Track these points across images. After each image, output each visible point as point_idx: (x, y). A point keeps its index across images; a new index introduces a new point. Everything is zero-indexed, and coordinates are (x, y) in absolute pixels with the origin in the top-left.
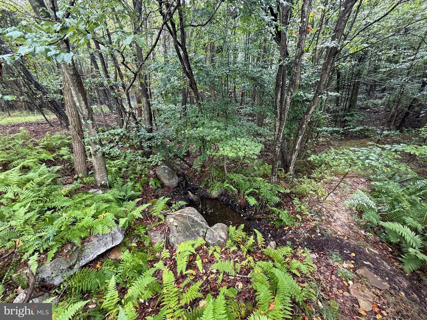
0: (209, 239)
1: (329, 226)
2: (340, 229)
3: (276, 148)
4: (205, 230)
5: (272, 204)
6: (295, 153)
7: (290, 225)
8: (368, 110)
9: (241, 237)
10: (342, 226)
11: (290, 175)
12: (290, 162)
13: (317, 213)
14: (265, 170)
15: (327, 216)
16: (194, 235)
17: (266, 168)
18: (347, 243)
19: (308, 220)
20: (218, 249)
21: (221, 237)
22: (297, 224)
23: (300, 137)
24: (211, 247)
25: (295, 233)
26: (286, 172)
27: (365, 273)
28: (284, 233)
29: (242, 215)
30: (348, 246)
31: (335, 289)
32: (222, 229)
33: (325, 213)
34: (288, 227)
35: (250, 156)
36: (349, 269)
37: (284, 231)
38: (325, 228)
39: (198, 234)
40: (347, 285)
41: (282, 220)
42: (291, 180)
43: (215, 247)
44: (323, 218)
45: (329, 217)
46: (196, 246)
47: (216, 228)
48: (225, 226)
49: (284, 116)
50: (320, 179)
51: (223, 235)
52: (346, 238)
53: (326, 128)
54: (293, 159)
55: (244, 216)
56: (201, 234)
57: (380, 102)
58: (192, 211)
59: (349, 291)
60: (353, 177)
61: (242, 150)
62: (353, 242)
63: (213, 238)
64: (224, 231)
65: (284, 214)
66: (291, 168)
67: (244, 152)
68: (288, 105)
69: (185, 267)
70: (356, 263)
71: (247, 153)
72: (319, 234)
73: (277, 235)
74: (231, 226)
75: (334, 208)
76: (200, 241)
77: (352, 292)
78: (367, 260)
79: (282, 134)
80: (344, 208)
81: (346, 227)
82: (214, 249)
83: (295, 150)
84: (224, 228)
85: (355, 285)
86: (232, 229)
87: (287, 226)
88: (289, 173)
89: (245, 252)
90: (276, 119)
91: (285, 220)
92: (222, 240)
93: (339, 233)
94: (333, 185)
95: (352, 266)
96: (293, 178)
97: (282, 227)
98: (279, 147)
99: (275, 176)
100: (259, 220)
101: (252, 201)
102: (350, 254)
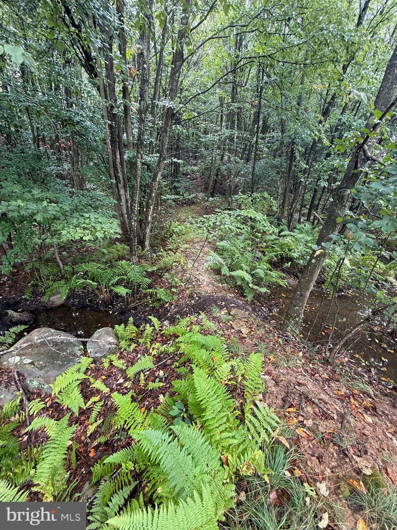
0: (96, 353)
1: (200, 288)
2: (207, 288)
3: (132, 222)
4: (82, 347)
5: (145, 286)
6: (148, 226)
7: (169, 301)
8: (189, 176)
9: (134, 331)
10: (208, 285)
11: (148, 251)
12: (144, 237)
13: (188, 280)
14: (118, 251)
15: (196, 281)
16: (69, 360)
17: (119, 248)
18: (217, 296)
19: (183, 290)
20: (114, 357)
21: (110, 344)
22: (175, 297)
23: (152, 207)
24: (104, 360)
25: (177, 305)
26: (143, 249)
27: (236, 312)
28: (167, 311)
29: (111, 312)
30: (218, 299)
31: (226, 331)
32: (107, 333)
33: (193, 279)
34: (168, 304)
35: (112, 236)
36: (226, 314)
37: (166, 308)
38: (199, 291)
39: (75, 355)
40: (230, 325)
41: (160, 300)
42: (150, 256)
43: (108, 357)
44: (194, 283)
45: (197, 281)
46: (83, 369)
47: (99, 336)
48: (110, 329)
49: (137, 184)
50: (177, 249)
51: (112, 339)
52: (214, 293)
53: (170, 197)
54: (148, 232)
55: (114, 312)
56: (79, 353)
57: (196, 168)
58: (45, 332)
59: (233, 328)
60: (199, 242)
61: (98, 229)
62: (220, 295)
63: (100, 349)
64: (111, 335)
65: (161, 293)
66: (147, 243)
67: (102, 232)
68: (139, 170)
69: (82, 400)
70: (227, 308)
71: (107, 233)
72: (197, 298)
73: (161, 315)
74: (116, 326)
75: (197, 273)
76: (85, 362)
77: (235, 328)
78: (231, 303)
79: (136, 205)
80: (203, 270)
81: (210, 285)
82: (108, 360)
83: (148, 223)
84: (109, 332)
85: (234, 322)
86: (120, 328)
87: (167, 302)
88: (146, 249)
89: (149, 343)
90: (119, 185)
91: (163, 298)
92: (113, 346)
93: (209, 291)
94: (188, 252)
95: (226, 311)
96: (151, 253)
97: (162, 306)
98: (135, 221)
99: (135, 255)
100: (135, 308)
101: (122, 291)
102: (222, 303)
